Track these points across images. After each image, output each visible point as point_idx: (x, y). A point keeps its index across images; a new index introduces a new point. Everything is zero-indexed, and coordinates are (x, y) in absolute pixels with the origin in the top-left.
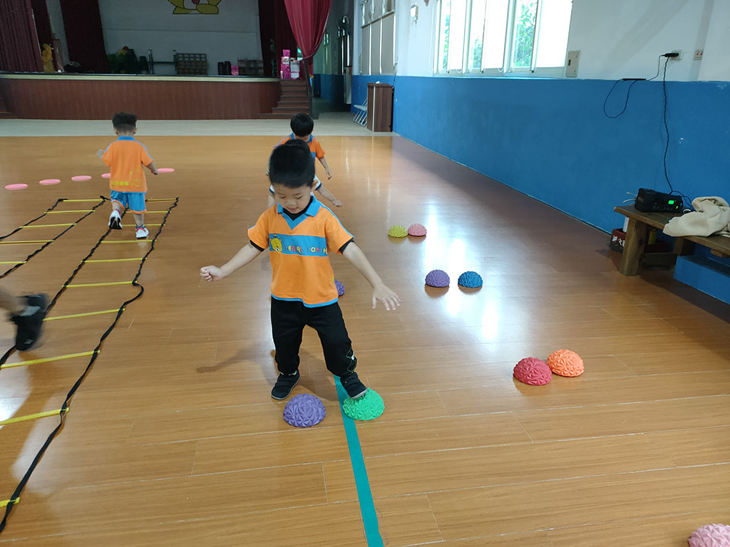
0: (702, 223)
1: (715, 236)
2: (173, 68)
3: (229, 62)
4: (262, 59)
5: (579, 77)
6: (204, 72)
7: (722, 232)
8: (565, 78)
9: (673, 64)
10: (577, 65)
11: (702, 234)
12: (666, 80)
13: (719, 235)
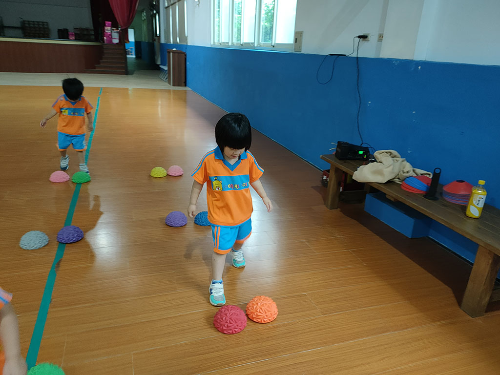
0: (379, 172)
1: (390, 182)
3: (67, 29)
4: (92, 28)
5: (303, 52)
6: (46, 36)
7: (395, 180)
8: (293, 52)
9: (364, 44)
10: (301, 43)
11: (380, 182)
12: (359, 56)
13: (393, 181)
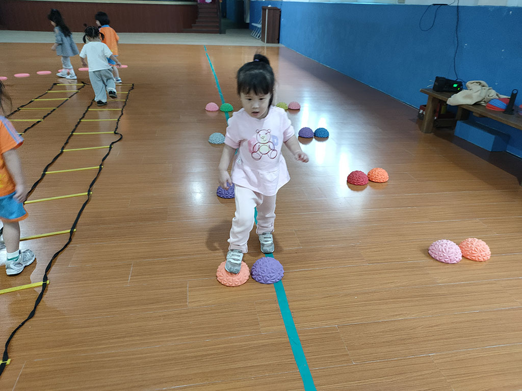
0: (469, 97)
1: (477, 104)
5: (406, 3)
7: (482, 103)
8: (397, 4)
11: (468, 103)
12: (459, 5)
13: (479, 104)
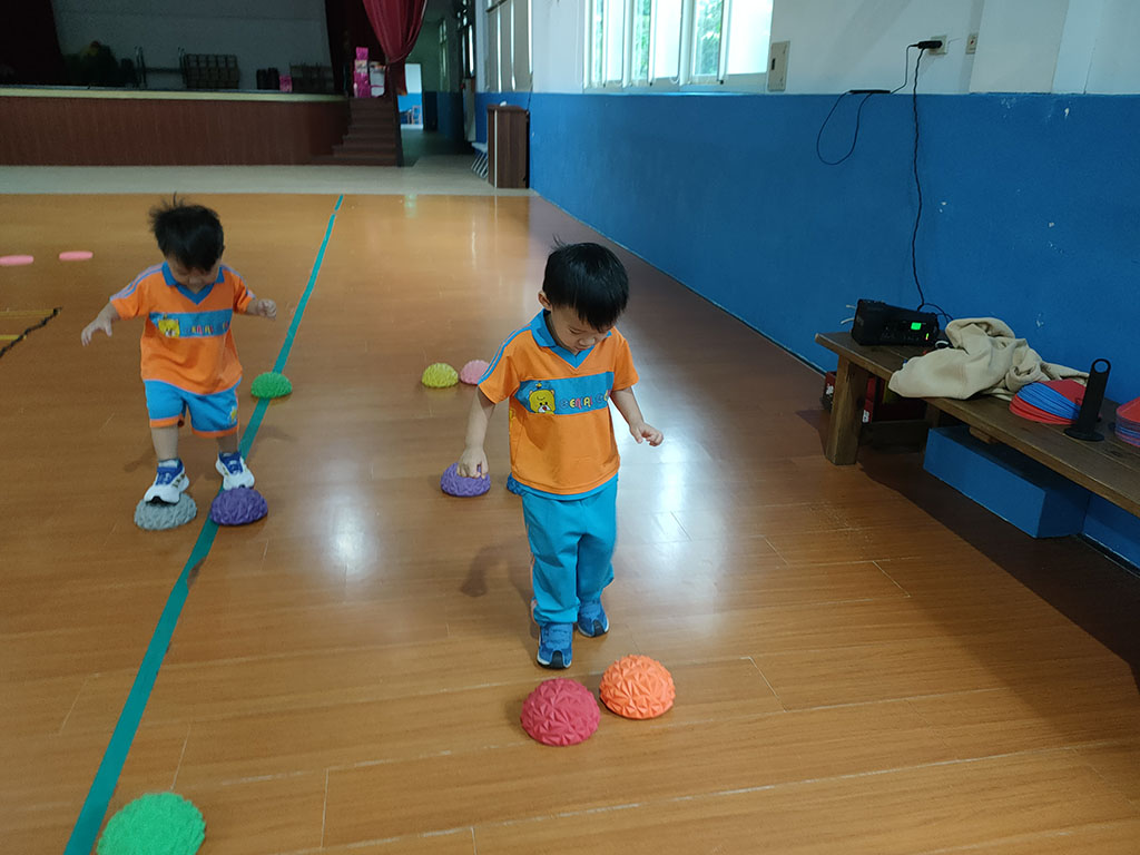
0: (956, 373)
1: (981, 397)
2: (178, 80)
3: (276, 70)
4: (330, 64)
7: (995, 391)
8: (767, 92)
9: (932, 62)
10: (784, 69)
11: (956, 395)
12: (917, 92)
13: (990, 395)
